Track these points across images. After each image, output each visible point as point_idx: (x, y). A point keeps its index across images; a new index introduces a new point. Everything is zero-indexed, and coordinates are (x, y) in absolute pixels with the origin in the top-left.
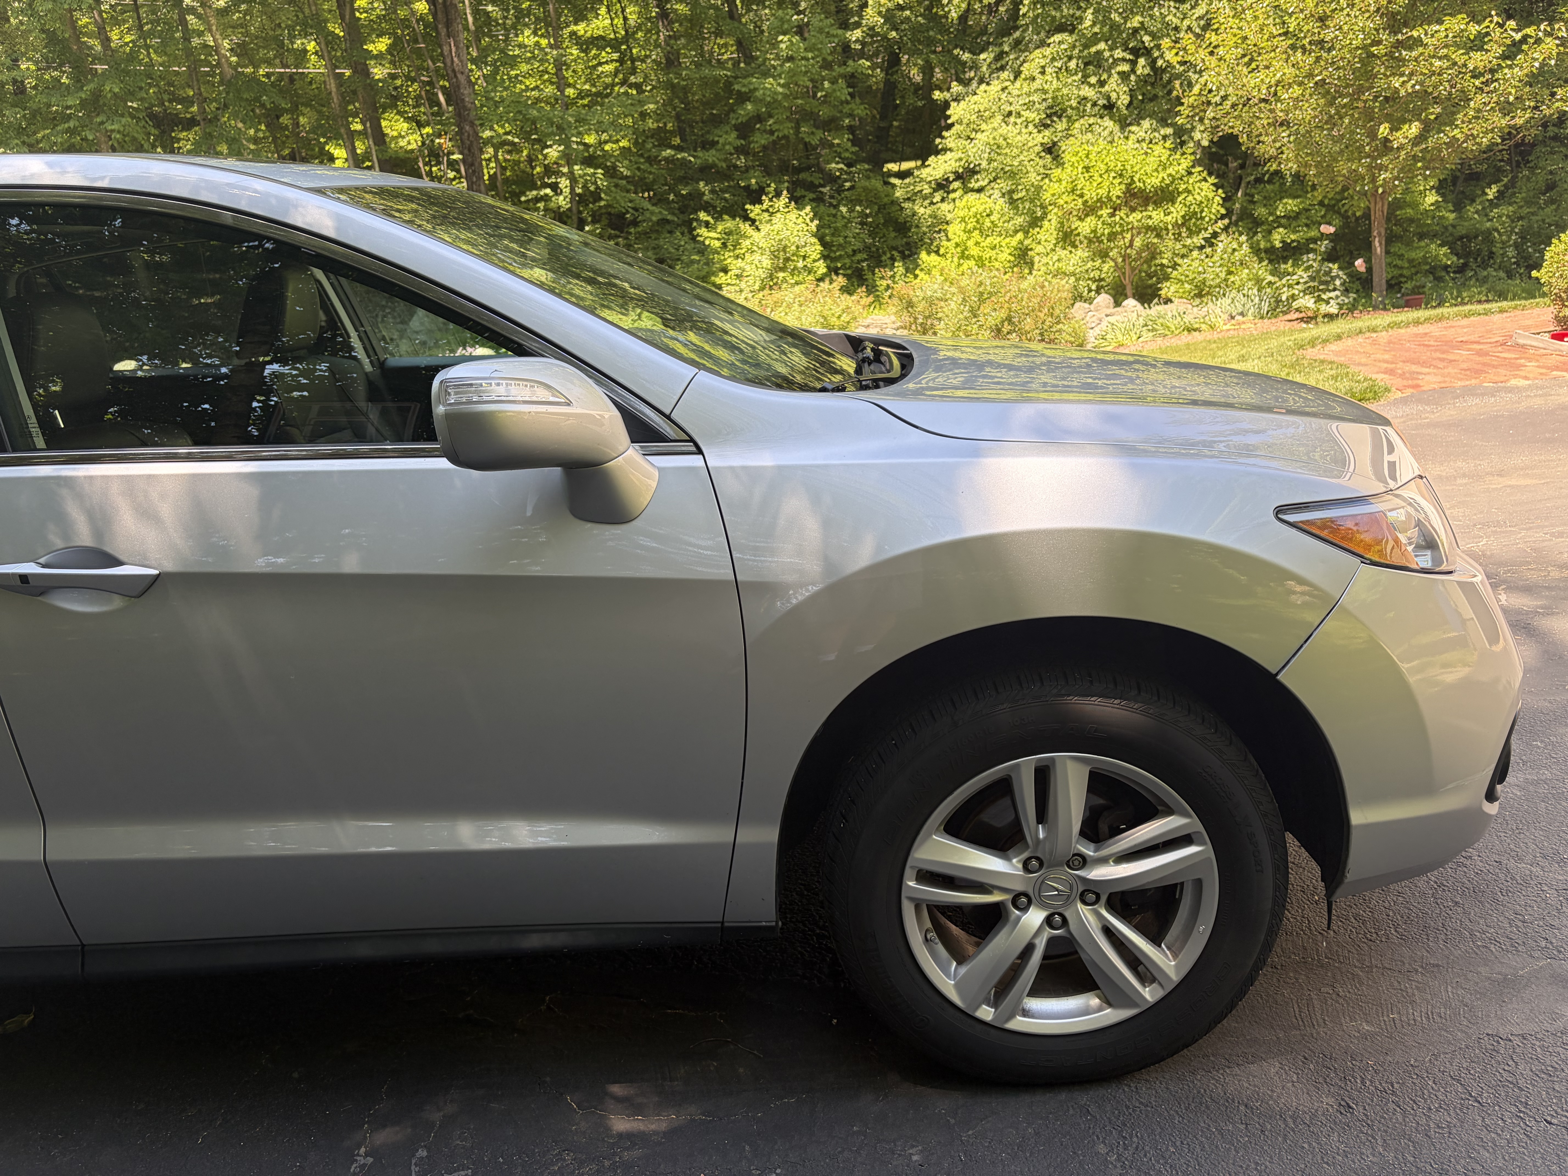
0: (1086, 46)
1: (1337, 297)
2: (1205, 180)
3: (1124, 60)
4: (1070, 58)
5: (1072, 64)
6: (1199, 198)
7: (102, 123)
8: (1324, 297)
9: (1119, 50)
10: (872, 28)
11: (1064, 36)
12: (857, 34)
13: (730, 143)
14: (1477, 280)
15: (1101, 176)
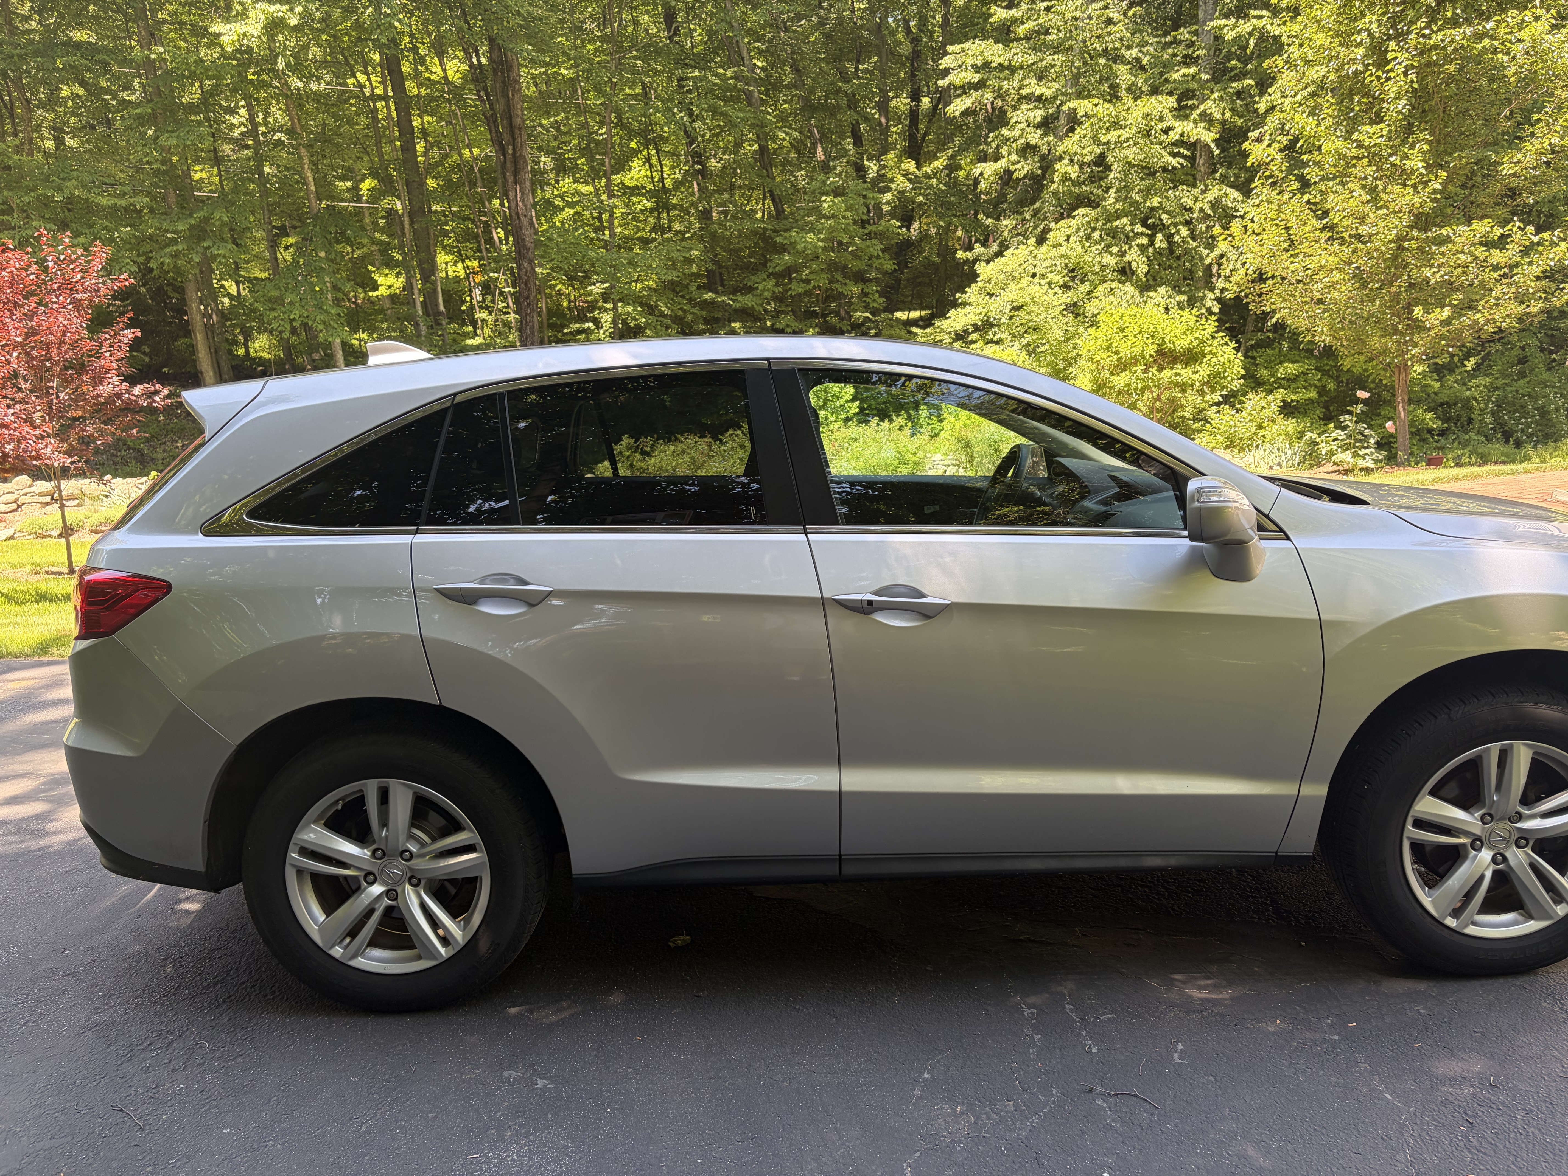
0: (1108, 220)
1: (1372, 453)
2: (1227, 344)
3: (1142, 234)
4: (1094, 229)
5: (1096, 235)
6: (1222, 359)
7: (209, 247)
8: (1361, 453)
9: (1139, 226)
10: (901, 192)
11: (1088, 210)
12: (888, 197)
13: (768, 290)
14: (1459, 443)
15: (1135, 336)
